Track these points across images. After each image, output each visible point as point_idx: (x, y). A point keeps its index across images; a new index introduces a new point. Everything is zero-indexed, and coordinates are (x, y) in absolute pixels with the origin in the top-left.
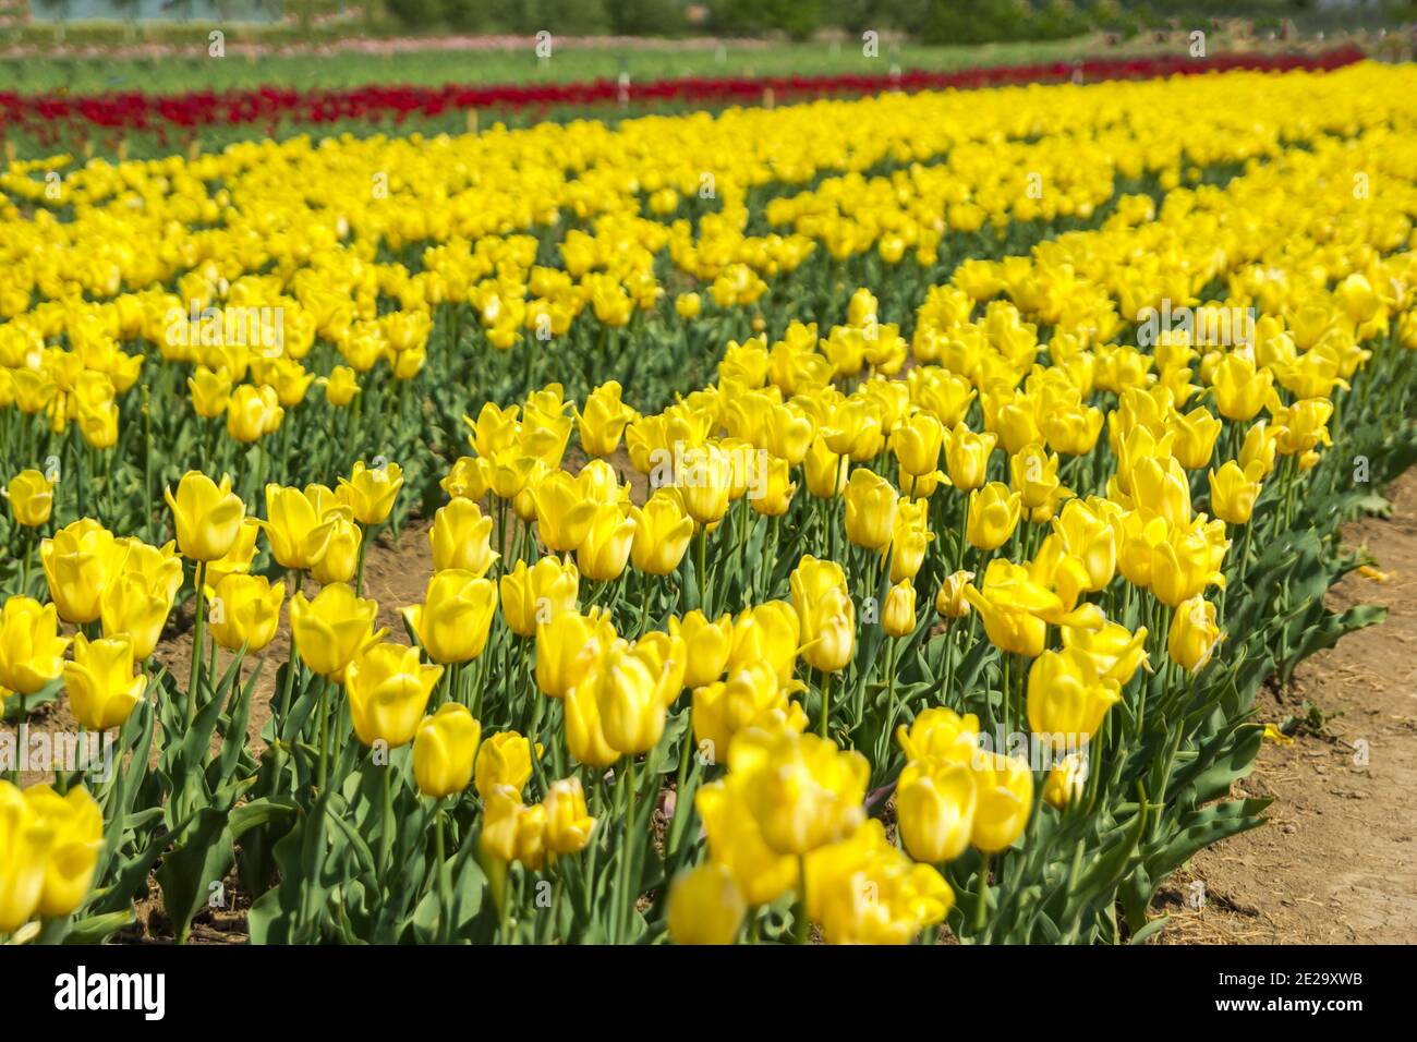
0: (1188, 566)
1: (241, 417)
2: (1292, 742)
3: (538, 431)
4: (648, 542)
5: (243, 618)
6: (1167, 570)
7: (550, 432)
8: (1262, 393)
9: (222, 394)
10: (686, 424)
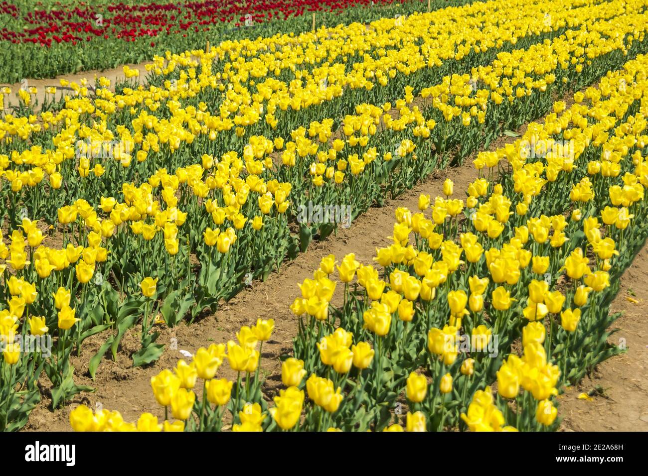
0: (544, 387)
1: (221, 244)
2: (593, 399)
3: (324, 287)
4: (358, 358)
5: (218, 395)
6: (537, 388)
7: (328, 288)
8: (583, 269)
9: (215, 238)
10: (376, 286)
